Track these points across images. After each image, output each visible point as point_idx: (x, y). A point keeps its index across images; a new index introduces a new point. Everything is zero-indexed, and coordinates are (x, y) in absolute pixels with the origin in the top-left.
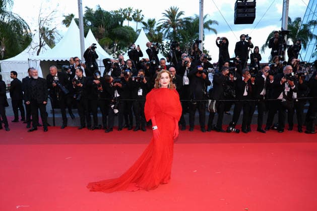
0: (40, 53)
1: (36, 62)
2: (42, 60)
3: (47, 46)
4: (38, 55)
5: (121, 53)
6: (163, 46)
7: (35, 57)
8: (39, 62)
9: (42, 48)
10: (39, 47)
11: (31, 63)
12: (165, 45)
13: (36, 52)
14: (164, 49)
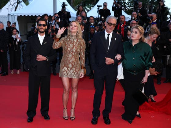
0: (17, 9)
1: (14, 17)
2: (19, 15)
3: (23, 3)
4: (15, 10)
5: (86, 9)
6: (125, 3)
7: (13, 12)
8: (16, 17)
9: (19, 4)
10: (17, 4)
11: (10, 17)
12: (127, 2)
13: (14, 8)
14: (126, 6)
